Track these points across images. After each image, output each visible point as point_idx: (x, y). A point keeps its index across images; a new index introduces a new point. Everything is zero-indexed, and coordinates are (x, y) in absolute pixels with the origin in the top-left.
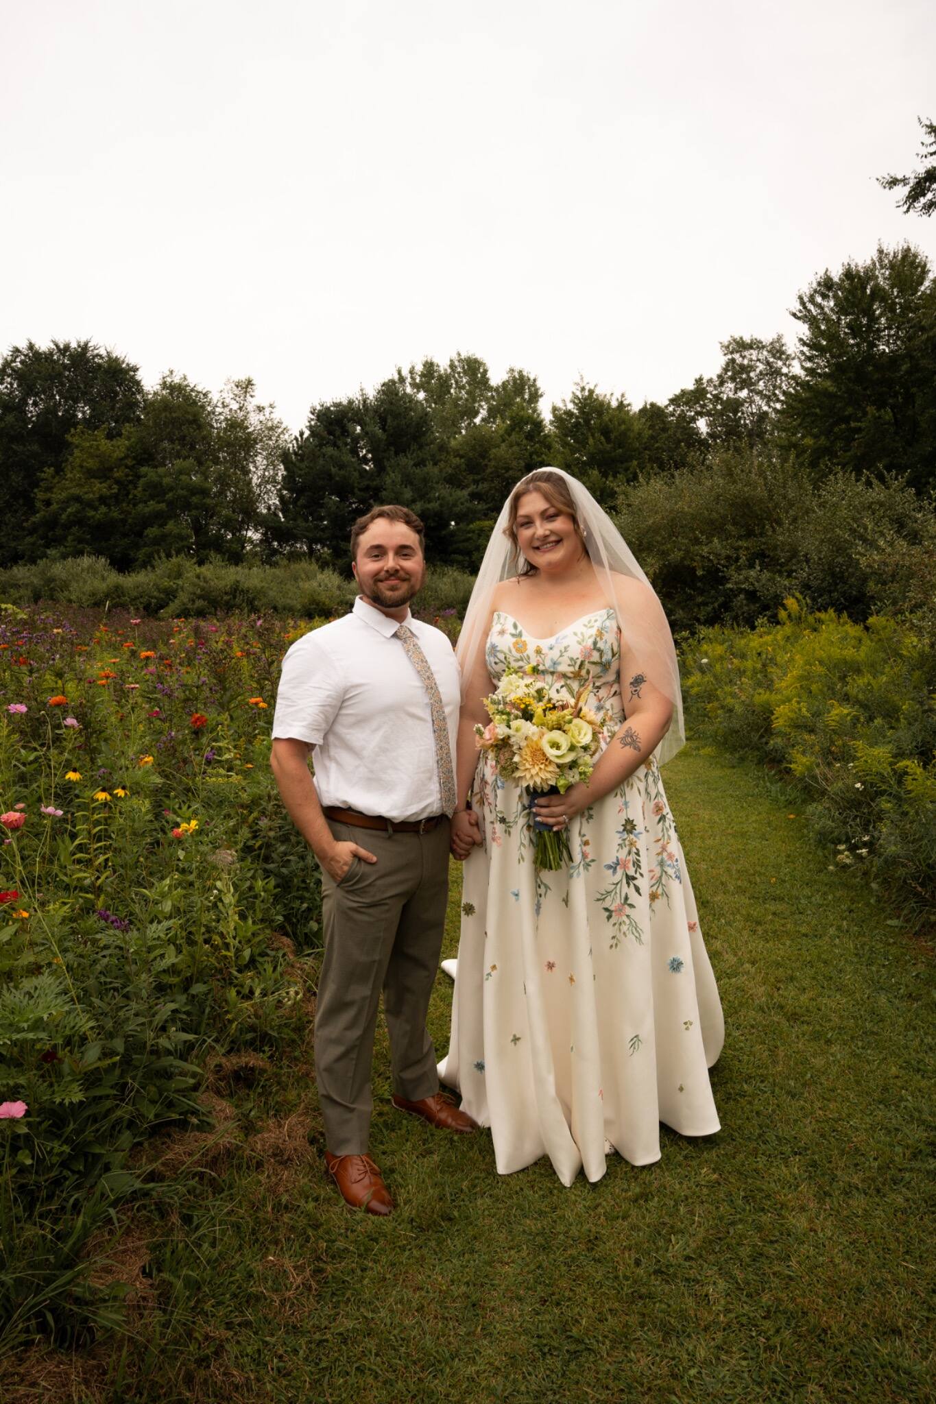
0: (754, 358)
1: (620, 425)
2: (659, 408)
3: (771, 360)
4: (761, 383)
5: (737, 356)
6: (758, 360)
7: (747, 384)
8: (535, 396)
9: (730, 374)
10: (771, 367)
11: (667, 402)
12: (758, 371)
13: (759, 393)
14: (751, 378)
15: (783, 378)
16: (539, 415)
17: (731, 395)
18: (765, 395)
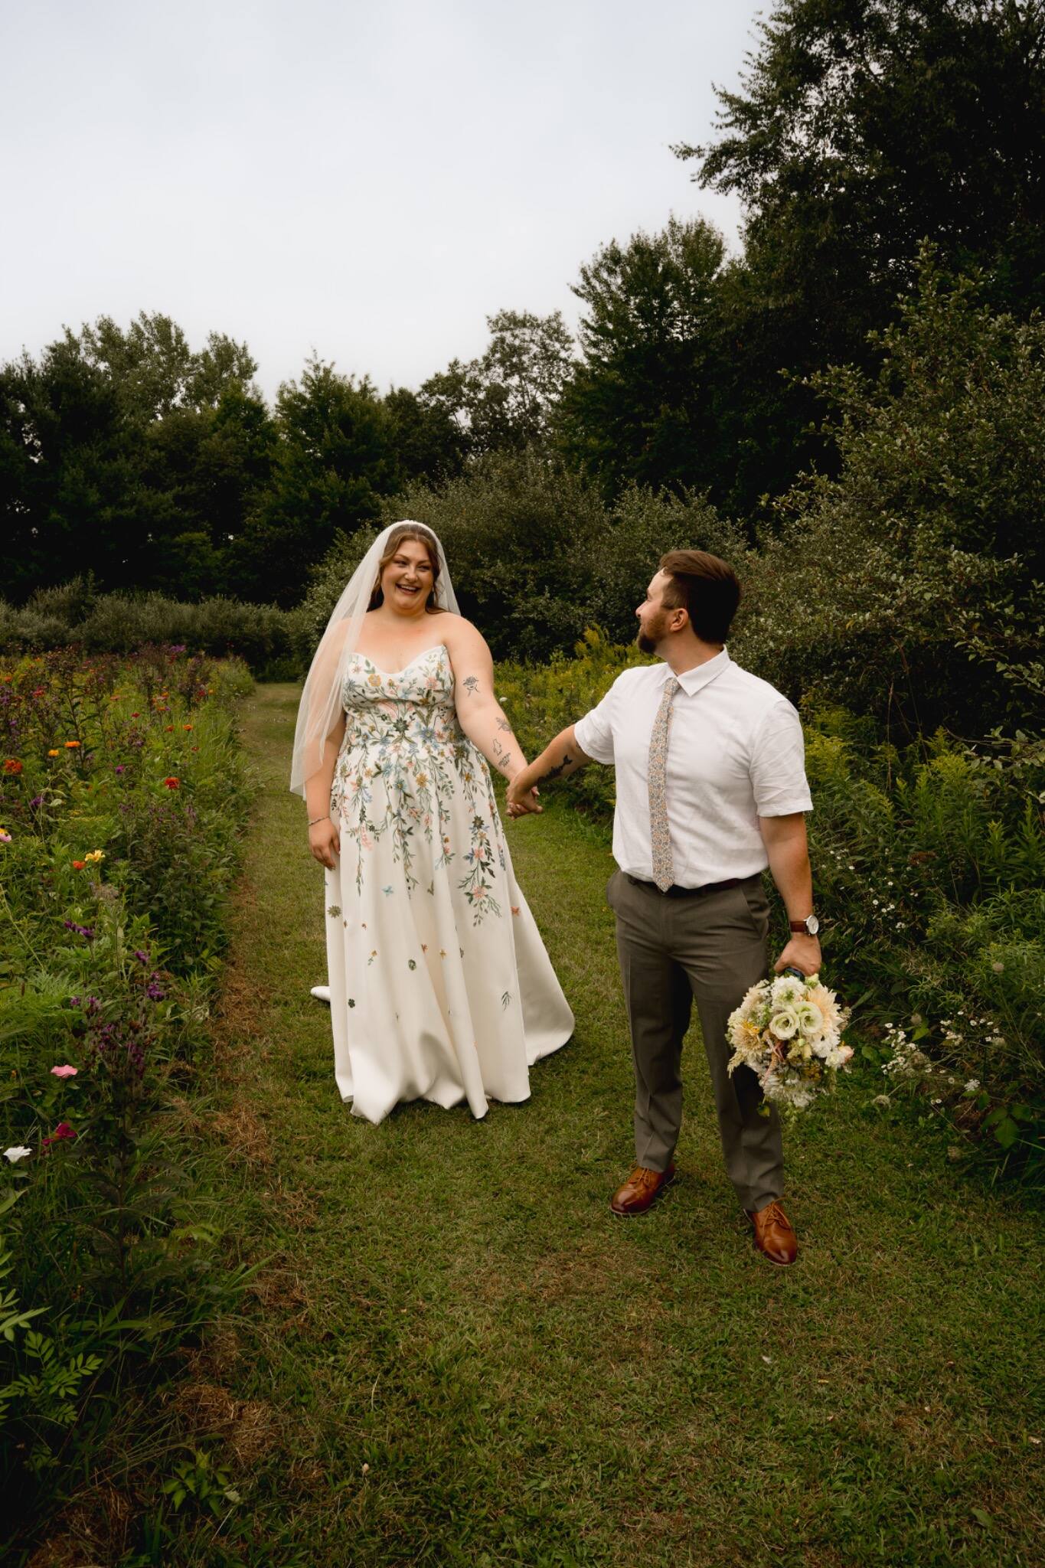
0: (527, 338)
1: (363, 415)
2: (410, 395)
3: (548, 341)
4: (535, 369)
5: (507, 335)
6: (532, 341)
7: (517, 369)
8: (248, 370)
9: (498, 356)
10: (547, 350)
11: (420, 389)
12: (531, 355)
13: (533, 381)
14: (522, 363)
15: (561, 364)
16: (259, 398)
17: (499, 381)
18: (540, 383)
